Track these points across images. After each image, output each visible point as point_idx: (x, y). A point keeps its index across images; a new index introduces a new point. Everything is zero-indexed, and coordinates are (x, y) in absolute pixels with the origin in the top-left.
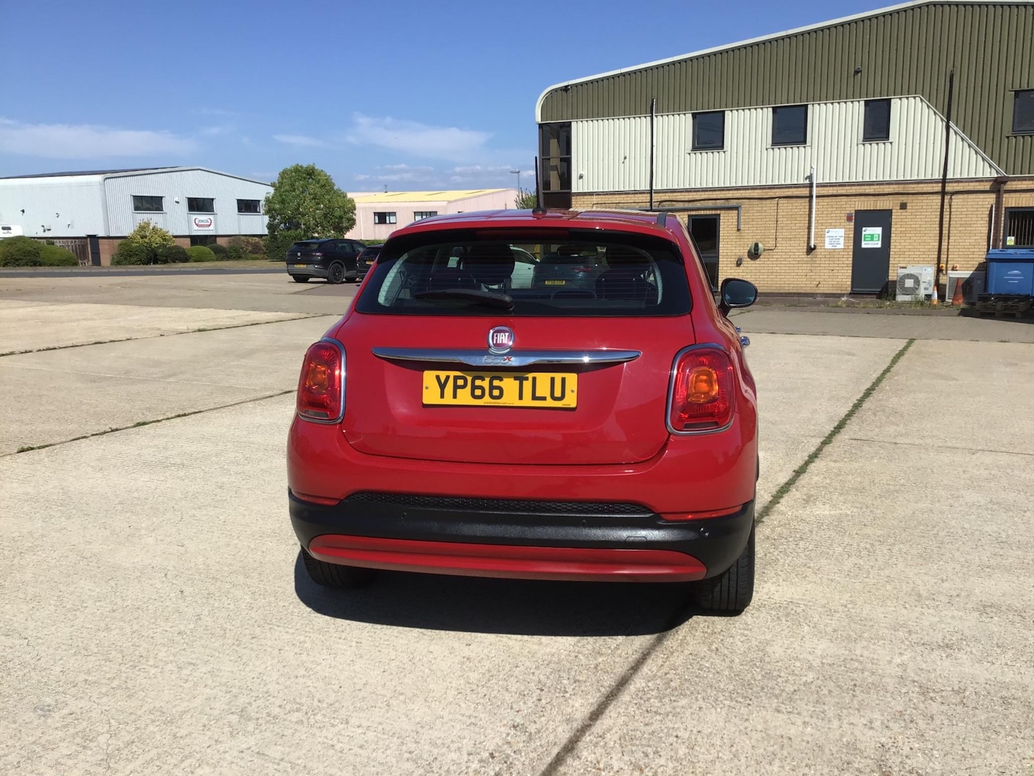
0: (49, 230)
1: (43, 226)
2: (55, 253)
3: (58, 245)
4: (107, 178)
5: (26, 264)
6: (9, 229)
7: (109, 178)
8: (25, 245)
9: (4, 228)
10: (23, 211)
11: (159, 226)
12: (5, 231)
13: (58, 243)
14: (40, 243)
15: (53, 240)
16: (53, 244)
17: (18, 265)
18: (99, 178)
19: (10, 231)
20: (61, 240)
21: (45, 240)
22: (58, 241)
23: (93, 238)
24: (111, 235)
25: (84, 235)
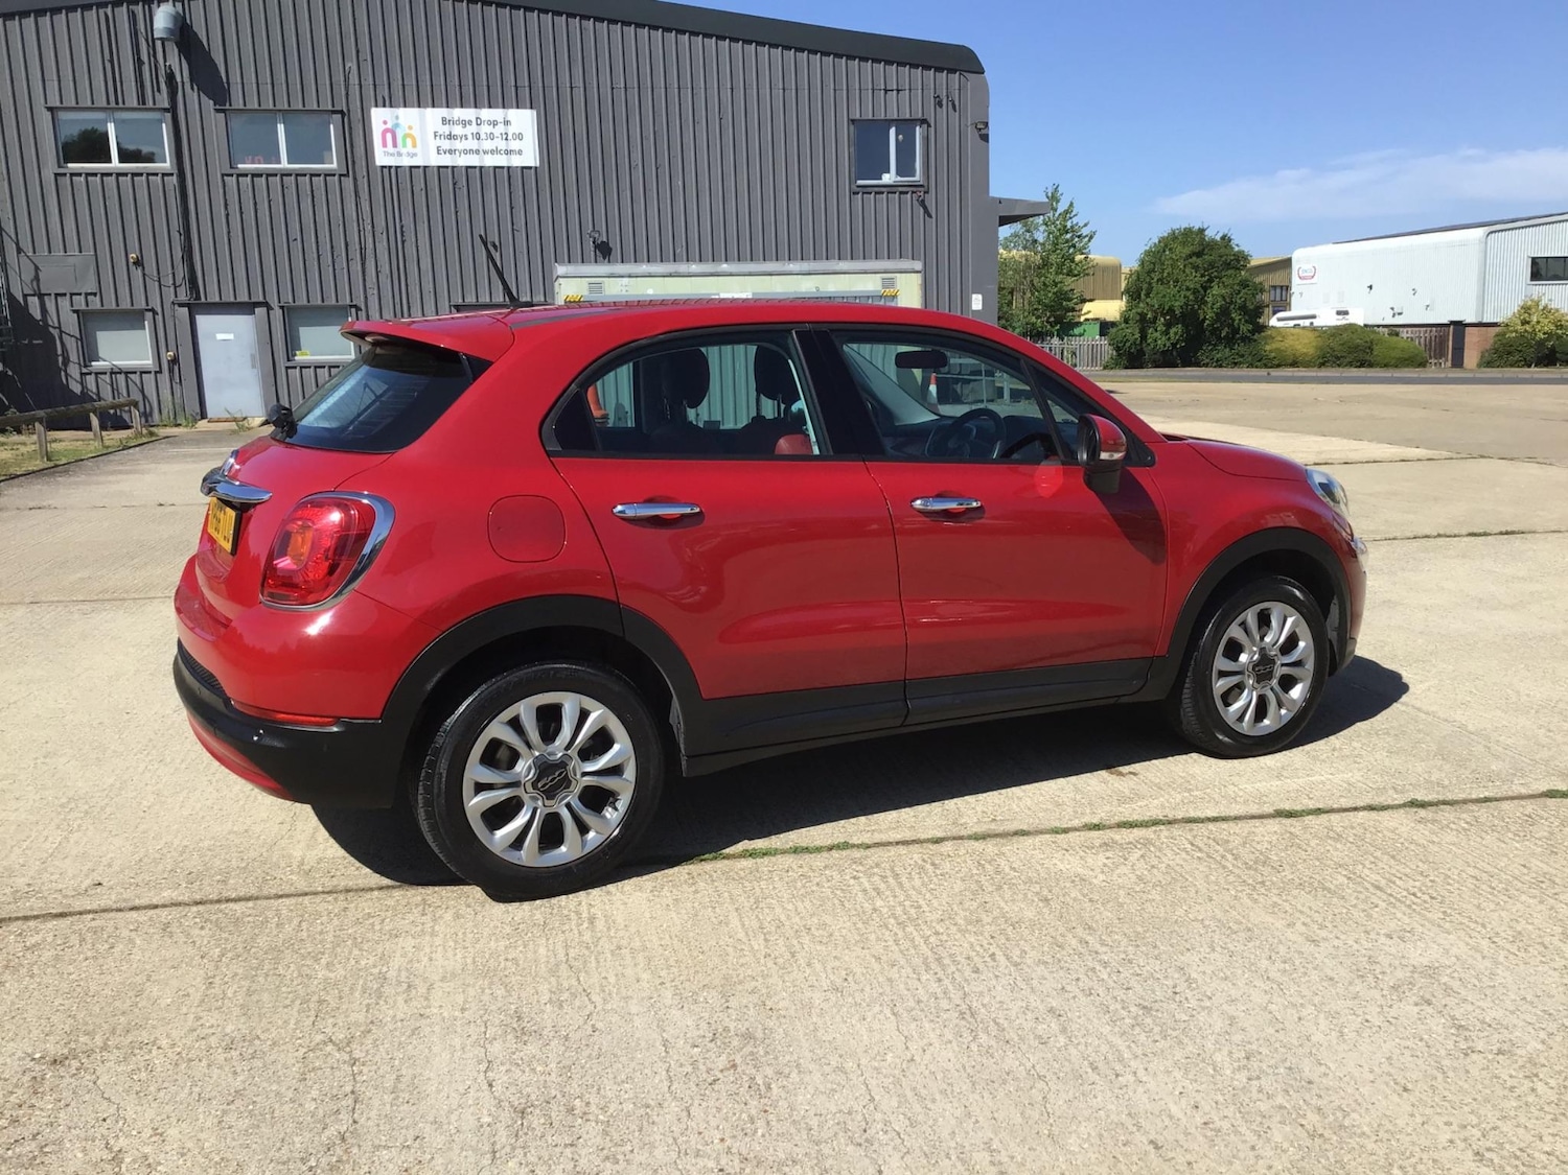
0: (1400, 314)
1: (1392, 309)
2: (1394, 349)
3: (1405, 335)
4: (1492, 232)
5: (1350, 364)
6: (1346, 313)
7: (1495, 232)
8: (1354, 337)
9: (1339, 313)
10: (1371, 287)
11: (1553, 306)
12: (1341, 317)
13: (1405, 334)
14: (1379, 333)
15: (1397, 329)
16: (1397, 334)
17: (1339, 366)
18: (1480, 232)
19: (1347, 317)
20: (1409, 329)
21: (1386, 330)
22: (1405, 330)
23: (1459, 326)
24: (1485, 321)
25: (1446, 322)
